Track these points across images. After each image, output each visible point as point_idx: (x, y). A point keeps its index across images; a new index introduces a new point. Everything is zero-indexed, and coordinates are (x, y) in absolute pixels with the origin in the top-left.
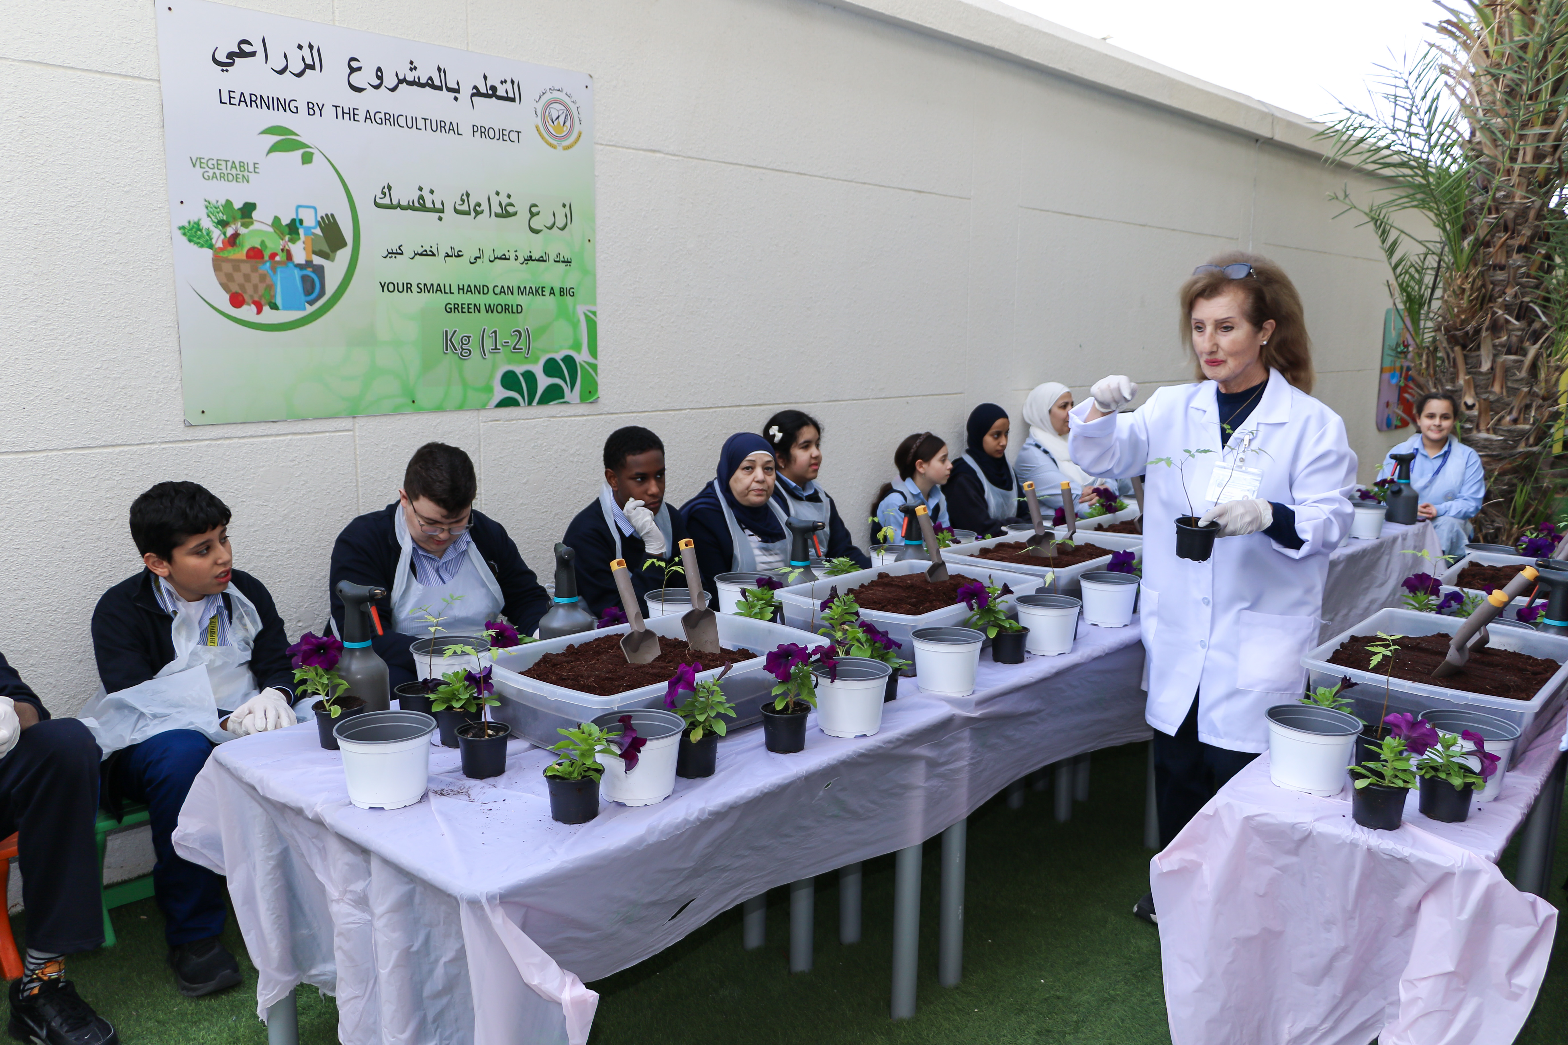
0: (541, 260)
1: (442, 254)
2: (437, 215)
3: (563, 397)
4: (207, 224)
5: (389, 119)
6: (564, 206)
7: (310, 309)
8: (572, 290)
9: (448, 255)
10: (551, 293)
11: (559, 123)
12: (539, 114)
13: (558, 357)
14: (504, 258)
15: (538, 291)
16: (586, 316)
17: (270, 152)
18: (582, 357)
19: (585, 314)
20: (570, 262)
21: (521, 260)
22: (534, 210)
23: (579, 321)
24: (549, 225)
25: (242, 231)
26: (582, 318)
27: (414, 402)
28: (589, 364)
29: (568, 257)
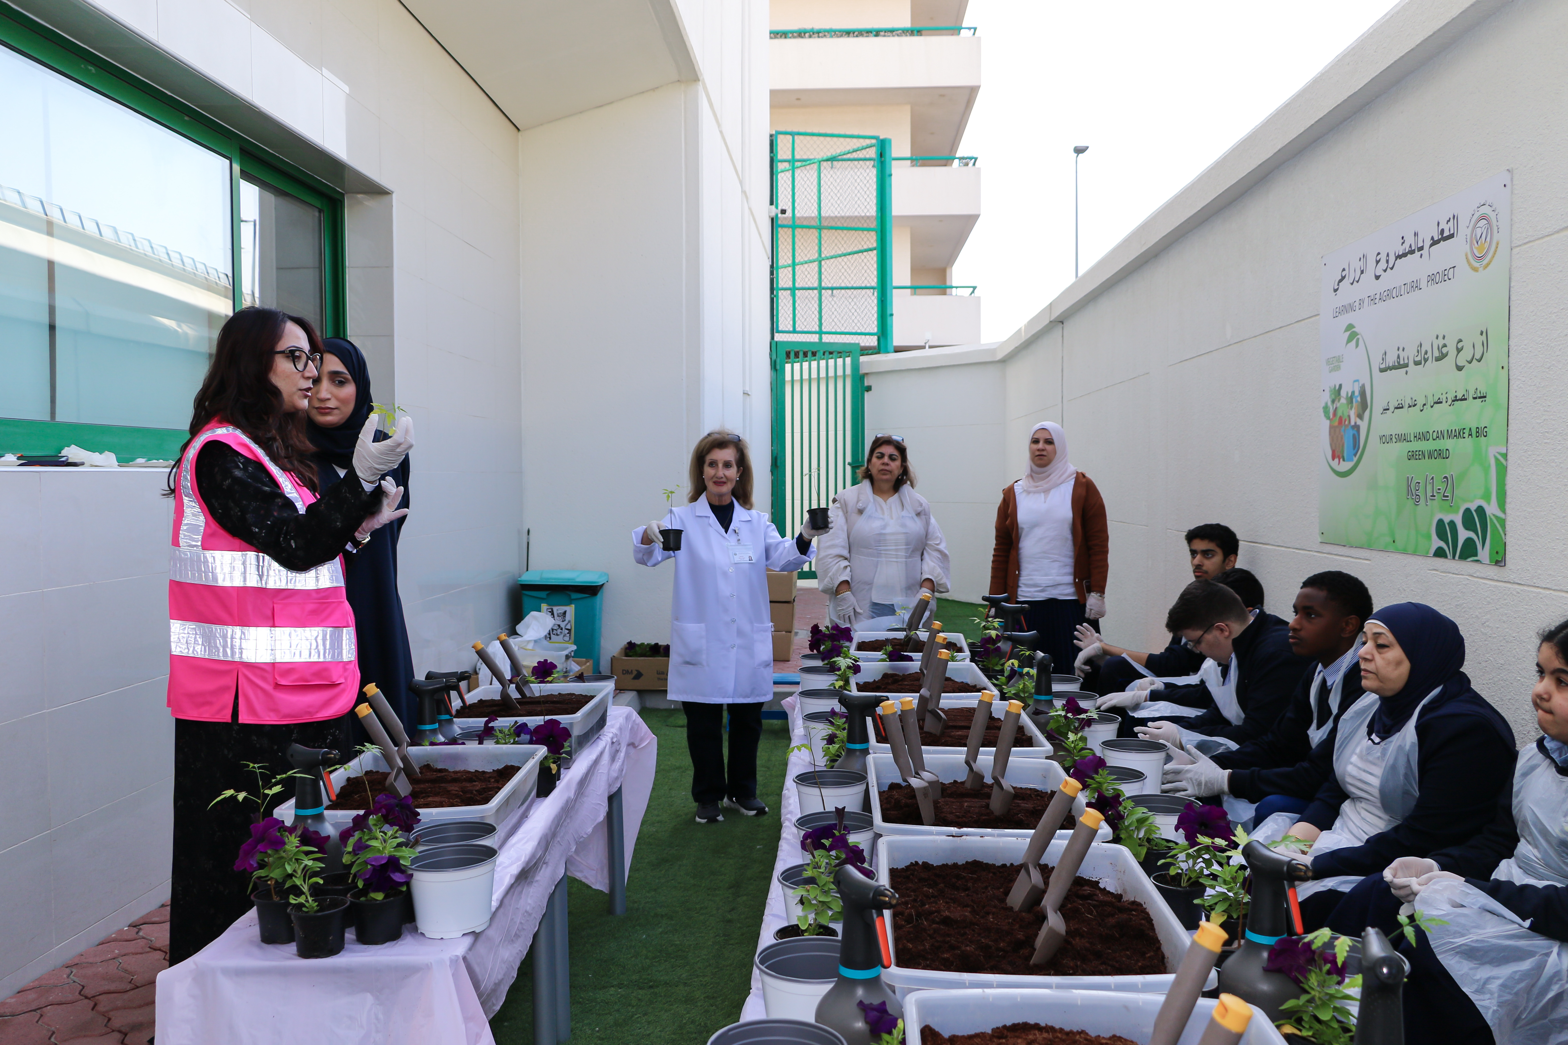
0: (1463, 399)
1: (1407, 406)
2: (1404, 370)
3: (1476, 555)
4: (1329, 403)
5: (1389, 295)
6: (1482, 333)
7: (1355, 459)
8: (1485, 430)
9: (1410, 406)
10: (1469, 435)
11: (1481, 242)
12: (1468, 240)
13: (1473, 508)
14: (1439, 402)
15: (1458, 434)
16: (1497, 459)
17: (1347, 344)
18: (1491, 510)
19: (1495, 456)
20: (1485, 397)
21: (1450, 402)
22: (1460, 345)
23: (1490, 465)
24: (1469, 359)
25: (1338, 405)
26: (1493, 462)
27: (1394, 542)
28: (1497, 518)
29: (1483, 390)
